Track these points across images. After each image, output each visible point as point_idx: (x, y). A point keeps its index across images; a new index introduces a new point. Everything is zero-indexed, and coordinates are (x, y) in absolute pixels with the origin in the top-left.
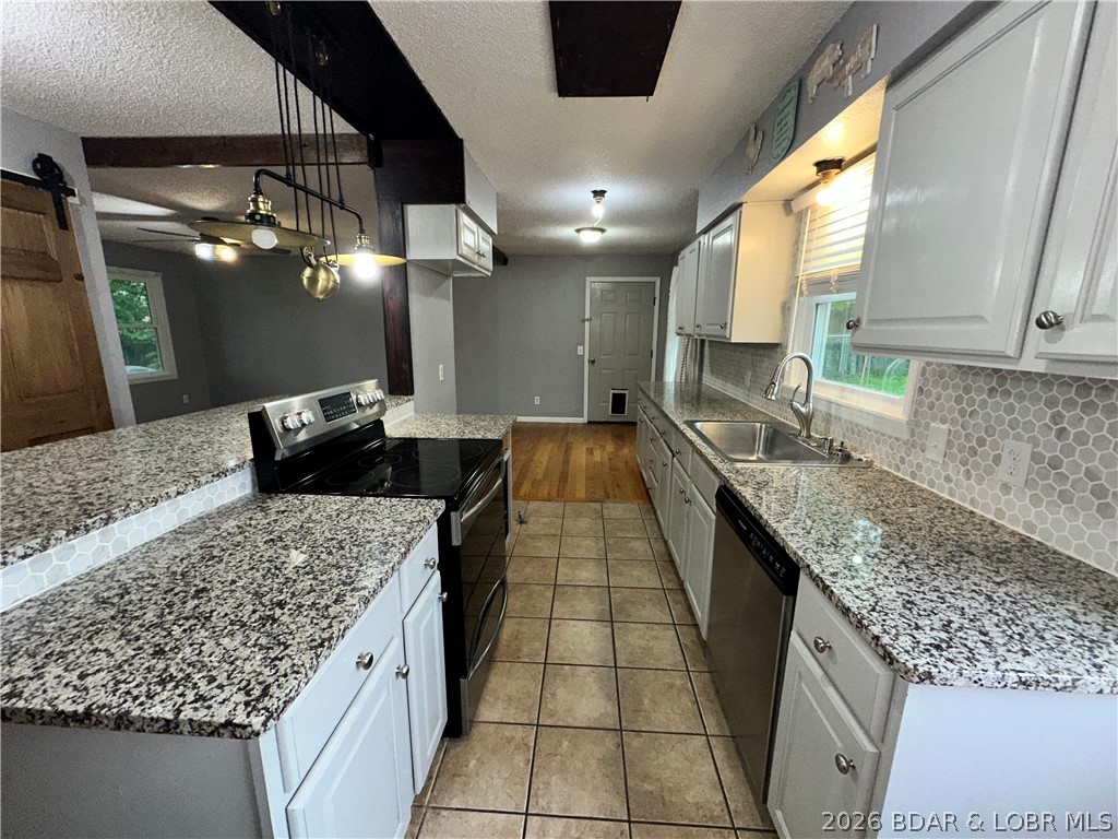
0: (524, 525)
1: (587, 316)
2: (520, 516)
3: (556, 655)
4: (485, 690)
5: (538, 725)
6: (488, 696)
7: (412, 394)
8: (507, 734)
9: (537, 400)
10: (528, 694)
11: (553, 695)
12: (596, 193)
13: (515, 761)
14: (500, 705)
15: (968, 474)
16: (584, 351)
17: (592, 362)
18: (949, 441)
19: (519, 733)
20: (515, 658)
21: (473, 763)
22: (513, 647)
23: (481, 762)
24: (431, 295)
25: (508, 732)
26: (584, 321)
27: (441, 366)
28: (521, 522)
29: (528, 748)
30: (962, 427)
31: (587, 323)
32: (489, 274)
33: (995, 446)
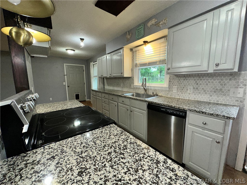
9: (51, 99)
12: (81, 39)
15: (182, 93)
17: (68, 86)
18: (177, 89)
24: (28, 60)
27: (32, 88)
30: (179, 86)
31: (66, 76)
33: (186, 88)
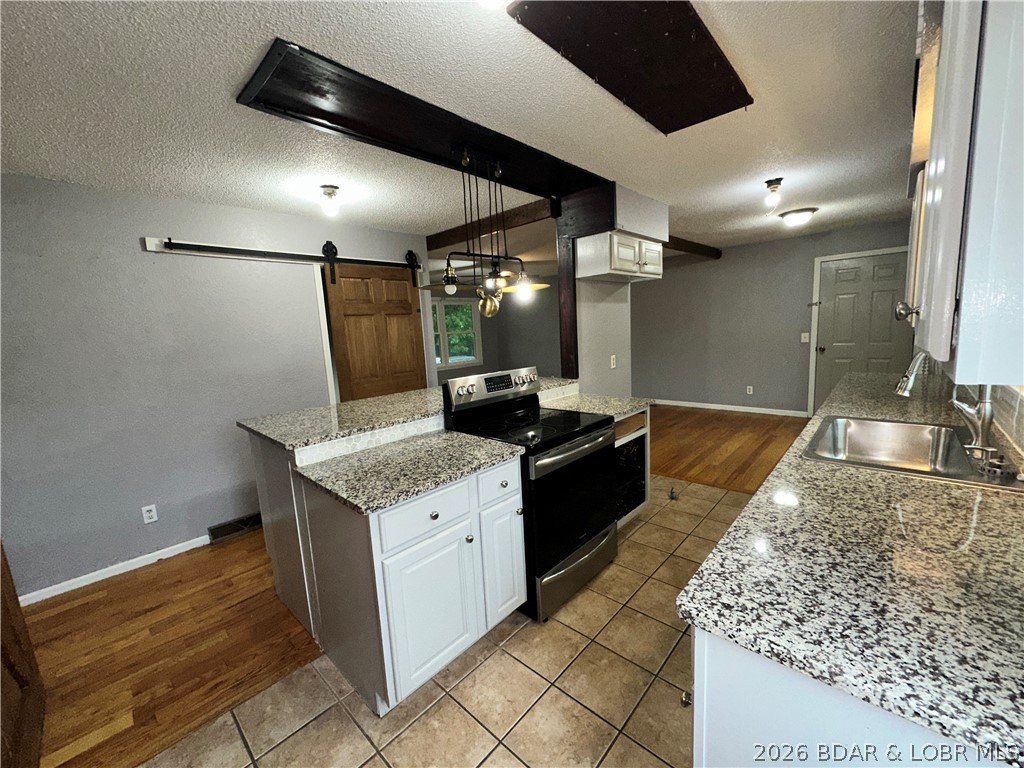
0: (673, 501)
1: (816, 299)
2: (672, 493)
3: (637, 602)
4: (570, 603)
5: (593, 640)
6: (570, 607)
7: (577, 377)
8: (568, 634)
9: (750, 390)
10: (598, 619)
11: (617, 628)
12: (770, 183)
13: (564, 652)
14: (575, 616)
16: (812, 338)
17: (821, 350)
19: (577, 638)
20: (604, 592)
21: (538, 639)
22: (607, 585)
23: (542, 642)
24: (603, 300)
25: (570, 633)
26: (811, 305)
27: (613, 357)
28: (672, 498)
29: (577, 650)
31: (815, 309)
32: (660, 277)
